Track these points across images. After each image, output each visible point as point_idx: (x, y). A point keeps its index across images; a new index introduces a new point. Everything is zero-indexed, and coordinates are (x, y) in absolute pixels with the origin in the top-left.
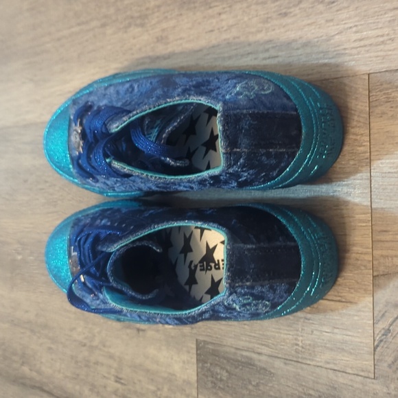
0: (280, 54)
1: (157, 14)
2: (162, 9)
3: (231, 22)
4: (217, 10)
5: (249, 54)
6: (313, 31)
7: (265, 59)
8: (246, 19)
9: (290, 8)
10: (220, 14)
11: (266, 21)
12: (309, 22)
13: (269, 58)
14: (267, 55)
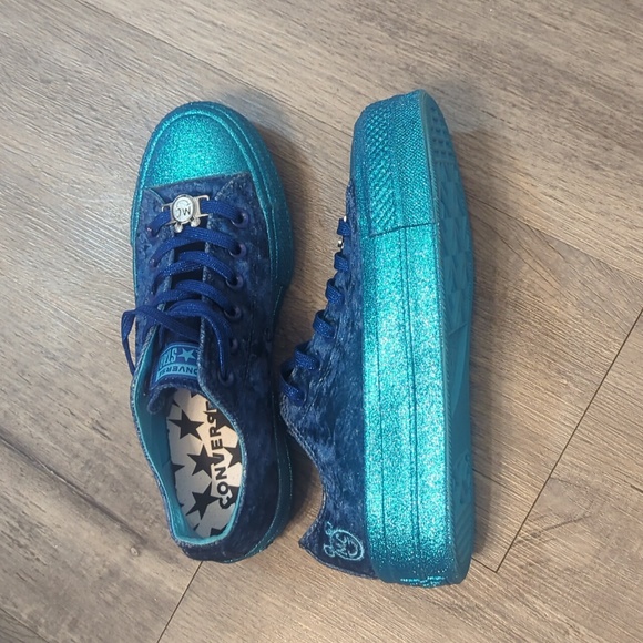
0: (567, 202)
1: (422, 38)
2: (435, 39)
3: (524, 125)
4: (513, 98)
5: (527, 174)
6: (619, 207)
7: (545, 194)
8: (545, 136)
9: (606, 165)
10: (514, 106)
11: (570, 157)
12: (619, 194)
13: (551, 197)
14: (550, 192)
